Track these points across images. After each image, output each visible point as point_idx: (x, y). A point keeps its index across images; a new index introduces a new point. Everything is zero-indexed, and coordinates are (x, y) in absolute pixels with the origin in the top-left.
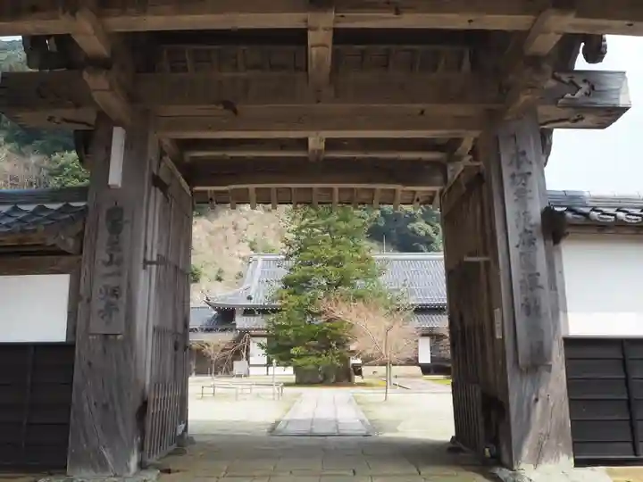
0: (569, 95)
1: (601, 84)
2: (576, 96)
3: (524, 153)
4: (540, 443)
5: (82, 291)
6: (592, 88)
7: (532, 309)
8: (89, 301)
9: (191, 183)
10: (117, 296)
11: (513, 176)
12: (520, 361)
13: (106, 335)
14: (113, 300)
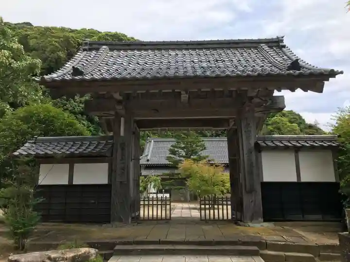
0: (264, 105)
1: (276, 100)
2: (268, 104)
3: (249, 124)
4: (253, 215)
5: (113, 168)
6: (272, 102)
7: (251, 173)
8: (115, 171)
9: (139, 128)
10: (124, 170)
11: (245, 132)
12: (247, 190)
13: (121, 182)
14: (123, 171)
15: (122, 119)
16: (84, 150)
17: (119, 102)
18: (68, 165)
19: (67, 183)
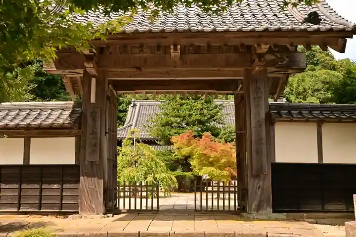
0: (280, 63)
1: (294, 58)
2: (284, 63)
4: (260, 204)
5: (82, 144)
6: (290, 59)
7: (259, 152)
8: (85, 148)
12: (253, 173)
13: (92, 162)
14: (95, 148)
15: (93, 80)
16: (44, 121)
17: (89, 58)
18: (22, 140)
19: (22, 163)
